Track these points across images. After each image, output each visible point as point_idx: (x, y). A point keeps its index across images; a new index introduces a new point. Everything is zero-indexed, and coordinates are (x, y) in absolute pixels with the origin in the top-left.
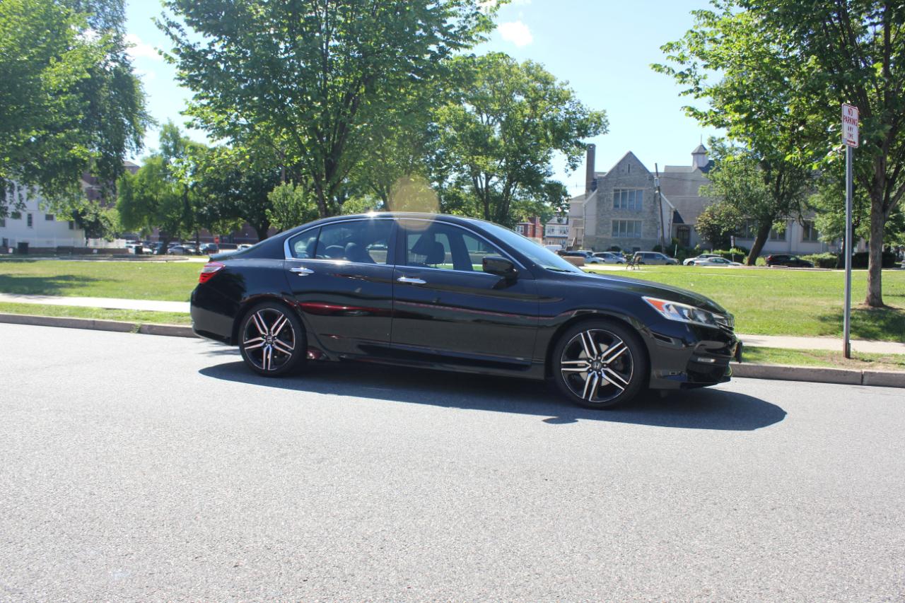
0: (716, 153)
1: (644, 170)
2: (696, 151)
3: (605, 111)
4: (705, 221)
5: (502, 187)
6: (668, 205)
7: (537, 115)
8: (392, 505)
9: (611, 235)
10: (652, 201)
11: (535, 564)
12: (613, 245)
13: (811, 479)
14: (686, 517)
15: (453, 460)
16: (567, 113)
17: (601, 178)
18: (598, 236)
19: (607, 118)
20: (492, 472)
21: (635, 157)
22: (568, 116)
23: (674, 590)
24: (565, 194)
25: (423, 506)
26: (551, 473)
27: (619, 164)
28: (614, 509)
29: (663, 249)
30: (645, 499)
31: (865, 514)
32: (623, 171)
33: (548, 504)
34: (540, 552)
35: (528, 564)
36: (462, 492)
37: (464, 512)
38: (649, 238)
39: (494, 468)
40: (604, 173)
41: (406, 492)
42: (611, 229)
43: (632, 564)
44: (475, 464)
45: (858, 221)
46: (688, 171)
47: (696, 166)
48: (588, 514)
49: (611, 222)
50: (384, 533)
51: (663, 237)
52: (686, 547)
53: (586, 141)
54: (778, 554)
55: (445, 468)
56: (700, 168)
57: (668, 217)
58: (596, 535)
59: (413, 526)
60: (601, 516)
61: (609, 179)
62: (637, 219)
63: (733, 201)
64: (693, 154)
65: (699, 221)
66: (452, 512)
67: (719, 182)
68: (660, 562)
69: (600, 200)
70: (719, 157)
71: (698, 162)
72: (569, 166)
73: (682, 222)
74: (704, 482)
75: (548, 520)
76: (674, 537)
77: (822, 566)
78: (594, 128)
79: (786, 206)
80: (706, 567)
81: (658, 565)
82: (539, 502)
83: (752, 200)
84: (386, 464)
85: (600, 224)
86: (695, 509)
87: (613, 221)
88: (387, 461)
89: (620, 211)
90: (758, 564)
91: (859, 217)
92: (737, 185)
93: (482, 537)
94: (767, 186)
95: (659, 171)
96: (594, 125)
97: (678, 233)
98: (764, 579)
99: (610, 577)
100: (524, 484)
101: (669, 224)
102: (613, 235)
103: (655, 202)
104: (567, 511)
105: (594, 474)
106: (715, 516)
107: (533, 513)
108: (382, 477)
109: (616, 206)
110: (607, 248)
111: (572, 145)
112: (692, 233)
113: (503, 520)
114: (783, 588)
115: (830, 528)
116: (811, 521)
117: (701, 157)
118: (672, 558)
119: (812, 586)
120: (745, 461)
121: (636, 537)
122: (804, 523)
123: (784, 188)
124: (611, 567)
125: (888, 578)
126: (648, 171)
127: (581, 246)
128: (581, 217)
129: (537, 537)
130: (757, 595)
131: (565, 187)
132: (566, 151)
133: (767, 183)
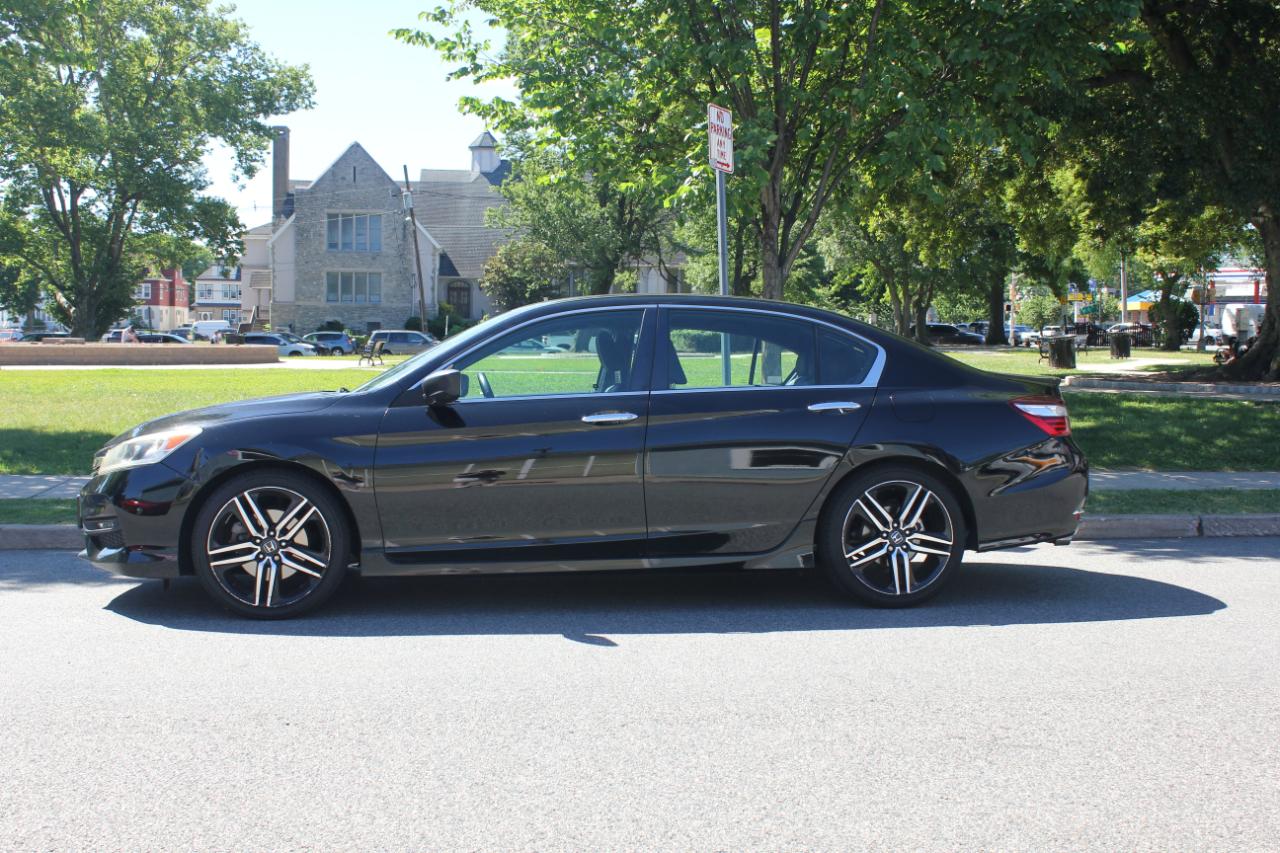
0: (513, 148)
1: (383, 178)
2: (477, 144)
3: (307, 67)
4: (498, 271)
5: (105, 209)
6: (430, 242)
7: (172, 68)
8: (47, 791)
9: (323, 299)
10: (400, 236)
11: (298, 835)
12: (330, 319)
13: (675, 681)
14: (505, 750)
15: (128, 714)
16: (234, 66)
17: (302, 192)
18: (301, 303)
19: (311, 79)
20: (199, 724)
21: (364, 152)
22: (235, 72)
23: (497, 839)
24: (235, 223)
25: (100, 785)
26: (293, 715)
27: (336, 165)
28: (399, 751)
29: (424, 324)
30: (441, 733)
31: (743, 717)
32: (343, 178)
33: (299, 757)
34: (302, 820)
35: (287, 837)
36: (158, 758)
37: (171, 782)
38: (397, 304)
39: (201, 718)
40: (307, 182)
41: (63, 770)
42: (324, 288)
43: (437, 817)
44: (166, 715)
45: (755, 269)
46: (464, 180)
47: (477, 170)
48: (362, 763)
49: (324, 275)
50: (47, 831)
51: (422, 303)
52: (508, 787)
53: (271, 121)
54: (631, 779)
55: (118, 726)
56: (485, 174)
57: (430, 265)
58: (378, 787)
59: (93, 814)
60: (381, 763)
61: (320, 195)
62: (371, 270)
63: (545, 234)
64: (472, 148)
65: (487, 271)
66: (150, 787)
67: (520, 200)
68: (474, 809)
69: (301, 233)
70: (519, 154)
71: (480, 165)
72: (240, 171)
73: (458, 275)
74: (524, 701)
75: (304, 777)
76: (490, 777)
77: (688, 785)
78: (286, 97)
79: (636, 243)
80: (537, 806)
81: (473, 813)
82: (283, 756)
83: (577, 234)
84: (14, 733)
85: (303, 279)
86: (516, 738)
87: (328, 274)
88: (13, 729)
89: (340, 255)
90: (605, 794)
91: (755, 263)
92: (551, 207)
93: (209, 813)
94: (603, 209)
95: (410, 179)
96: (285, 92)
97: (449, 296)
98: (614, 810)
99: (408, 837)
100: (254, 735)
101: (433, 278)
102: (328, 300)
103: (405, 236)
104: (329, 763)
105: (360, 709)
106: (546, 744)
107: (279, 772)
108: (13, 753)
109: (333, 245)
110: (318, 325)
111: (244, 129)
112: (475, 293)
113: (234, 786)
114: (638, 816)
115: (698, 739)
116: (674, 734)
117: (485, 153)
118: (490, 802)
119: (675, 809)
120: (581, 668)
121: (437, 784)
122: (665, 737)
123: (631, 212)
124: (407, 825)
125: (765, 786)
126: (390, 179)
127: (267, 321)
128: (266, 267)
129: (292, 801)
130: (607, 829)
131: (234, 209)
132: (233, 142)
133: (603, 205)
